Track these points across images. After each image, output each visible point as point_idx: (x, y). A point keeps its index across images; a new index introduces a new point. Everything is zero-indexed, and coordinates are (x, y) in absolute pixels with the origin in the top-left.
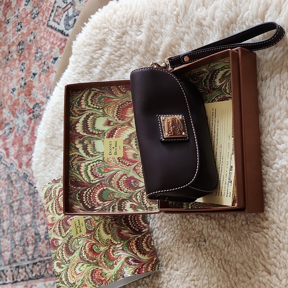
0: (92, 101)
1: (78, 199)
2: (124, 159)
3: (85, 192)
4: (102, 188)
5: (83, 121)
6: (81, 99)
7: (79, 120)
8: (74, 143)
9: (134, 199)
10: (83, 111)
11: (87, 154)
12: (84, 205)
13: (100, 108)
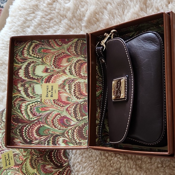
0: (33, 51)
1: (18, 134)
2: (58, 101)
3: (25, 128)
4: (39, 125)
5: (25, 68)
6: (24, 49)
7: (21, 67)
8: (17, 86)
9: (66, 135)
10: (25, 59)
11: (27, 96)
12: (23, 139)
13: (40, 57)
